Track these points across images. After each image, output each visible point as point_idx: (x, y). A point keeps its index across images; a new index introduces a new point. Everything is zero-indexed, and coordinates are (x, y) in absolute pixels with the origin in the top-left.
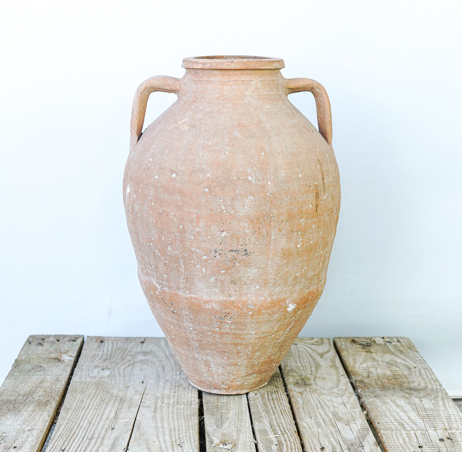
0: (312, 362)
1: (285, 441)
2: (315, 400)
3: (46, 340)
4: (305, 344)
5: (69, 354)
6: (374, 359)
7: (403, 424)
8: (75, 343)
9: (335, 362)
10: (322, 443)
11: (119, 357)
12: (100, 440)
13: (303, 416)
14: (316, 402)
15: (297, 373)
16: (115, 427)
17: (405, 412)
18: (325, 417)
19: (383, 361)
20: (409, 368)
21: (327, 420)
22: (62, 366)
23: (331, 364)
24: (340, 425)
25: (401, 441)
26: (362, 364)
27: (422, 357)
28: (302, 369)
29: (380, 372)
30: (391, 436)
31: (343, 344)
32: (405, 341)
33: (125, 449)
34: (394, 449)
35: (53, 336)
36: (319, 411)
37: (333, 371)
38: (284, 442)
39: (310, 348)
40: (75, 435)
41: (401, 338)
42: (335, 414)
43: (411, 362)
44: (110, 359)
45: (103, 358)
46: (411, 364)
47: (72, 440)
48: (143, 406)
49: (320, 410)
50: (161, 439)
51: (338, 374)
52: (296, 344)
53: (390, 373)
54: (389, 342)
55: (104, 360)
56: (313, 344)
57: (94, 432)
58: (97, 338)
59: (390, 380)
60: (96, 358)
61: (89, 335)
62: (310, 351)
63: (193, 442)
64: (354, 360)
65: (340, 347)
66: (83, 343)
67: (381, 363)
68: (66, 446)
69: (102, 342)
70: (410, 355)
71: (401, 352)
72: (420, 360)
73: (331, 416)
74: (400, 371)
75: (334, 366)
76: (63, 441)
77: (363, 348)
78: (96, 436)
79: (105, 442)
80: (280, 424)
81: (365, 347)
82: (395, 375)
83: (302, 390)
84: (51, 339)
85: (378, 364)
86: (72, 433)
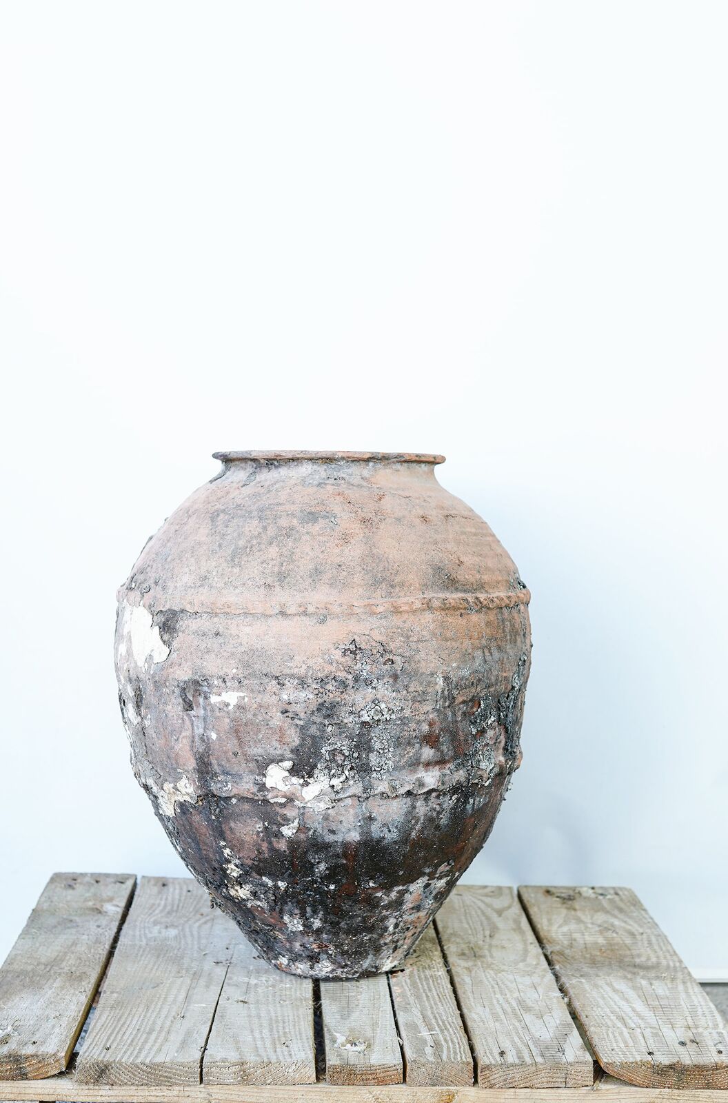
0: (485, 922)
1: (446, 1040)
2: (490, 979)
3: (79, 881)
4: (474, 895)
5: (115, 903)
6: (579, 921)
7: (625, 1018)
8: (123, 886)
9: (520, 923)
10: (502, 1045)
11: (191, 910)
12: (163, 1034)
13: (473, 1004)
14: (492, 982)
15: (463, 939)
16: (186, 1015)
17: (627, 1000)
18: (506, 1006)
19: (592, 924)
20: (632, 935)
21: (509, 1010)
22: (103, 921)
23: (514, 927)
24: (528, 1018)
25: (622, 1045)
26: (560, 926)
27: (651, 918)
28: (470, 932)
29: (589, 939)
30: (606, 1037)
31: (533, 895)
32: (626, 893)
33: (203, 1049)
34: (610, 1055)
35: (89, 875)
36: (496, 996)
37: (517, 937)
38: (443, 1043)
39: (482, 901)
40: (126, 1026)
41: (621, 889)
42: (521, 1002)
43: (636, 925)
44: (177, 911)
45: (167, 910)
46: (635, 928)
47: (122, 1033)
48: (229, 985)
49: (498, 996)
50: (257, 1035)
51: (525, 941)
52: (461, 895)
53: (605, 942)
54: (602, 895)
55: (169, 913)
56: (486, 895)
57: (154, 1022)
58: (157, 879)
59: (604, 952)
60: (156, 909)
61: (145, 875)
62: (483, 906)
63: (305, 1040)
64: (549, 920)
65: (528, 901)
66: (135, 885)
67: (590, 926)
68: (112, 1043)
69: (164, 885)
70: (635, 914)
71: (621, 910)
72: (649, 922)
73: (515, 1005)
74: (619, 939)
75: (518, 929)
76: (108, 1035)
77: (564, 903)
78: (157, 1028)
79: (172, 1038)
80: (437, 1015)
81: (565, 901)
82: (611, 945)
83: (470, 964)
84: (87, 879)
85: (586, 928)
86: (121, 1022)
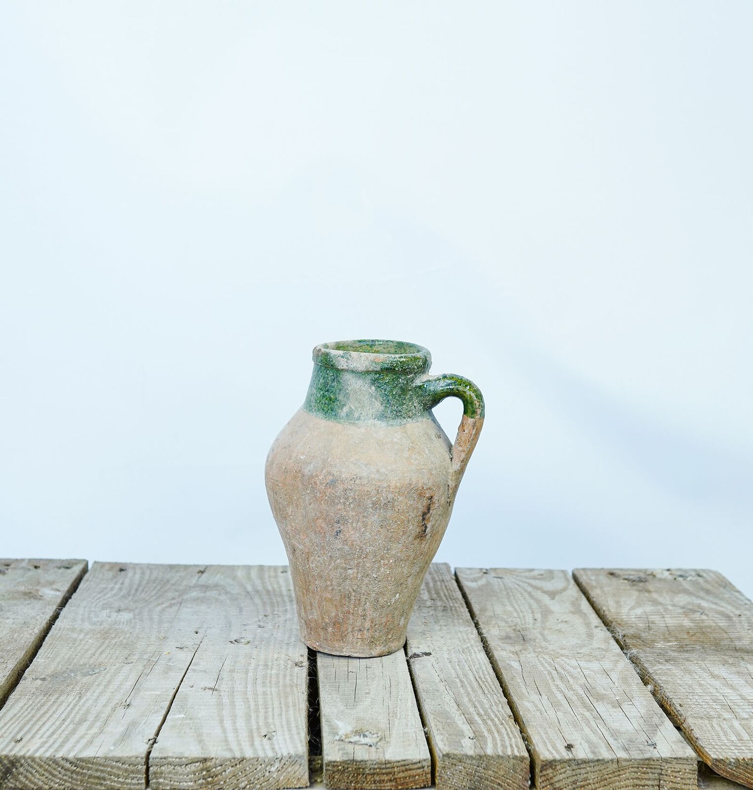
0: (535, 606)
1: (489, 731)
2: (546, 665)
3: (13, 566)
4: (518, 578)
5: (54, 587)
6: (655, 602)
7: (733, 707)
8: (69, 571)
9: (580, 605)
10: (567, 737)
11: (154, 593)
12: (98, 724)
13: (524, 691)
14: (549, 668)
15: (507, 622)
16: (132, 702)
17: (732, 687)
18: (569, 694)
19: (674, 605)
20: (728, 618)
21: (575, 698)
22: (38, 605)
23: (572, 609)
24: (601, 707)
25: (734, 738)
26: (632, 608)
27: (749, 600)
28: (515, 615)
29: (671, 621)
30: (710, 728)
31: (593, 578)
32: (711, 574)
33: (151, 742)
34: (720, 750)
35: (27, 561)
36: (556, 683)
37: (577, 621)
38: (486, 734)
39: (529, 584)
40: (48, 715)
41: (704, 571)
42: (589, 690)
43: (730, 607)
44: (134, 595)
45: (122, 594)
46: (729, 609)
47: (40, 723)
48: (194, 670)
49: (558, 682)
50: (228, 724)
51: (588, 625)
52: (501, 578)
53: (692, 625)
54: (681, 576)
55: (123, 597)
56: (534, 578)
57: (88, 712)
58: (112, 566)
59: (692, 635)
60: (107, 593)
61: (97, 560)
62: (530, 589)
63: (294, 731)
64: (617, 602)
65: (587, 584)
66: (85, 571)
67: (670, 607)
68: (25, 734)
69: (121, 570)
70: (726, 596)
71: (708, 592)
72: (746, 604)
73: (581, 692)
74: (711, 622)
75: (578, 611)
76: (20, 725)
77: (633, 585)
78: (91, 718)
79: (108, 729)
80: (476, 703)
81: (634, 583)
82: (701, 628)
83: (517, 648)
84: (24, 564)
85: (666, 610)
86: (42, 712)
